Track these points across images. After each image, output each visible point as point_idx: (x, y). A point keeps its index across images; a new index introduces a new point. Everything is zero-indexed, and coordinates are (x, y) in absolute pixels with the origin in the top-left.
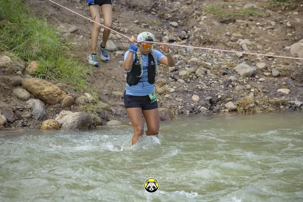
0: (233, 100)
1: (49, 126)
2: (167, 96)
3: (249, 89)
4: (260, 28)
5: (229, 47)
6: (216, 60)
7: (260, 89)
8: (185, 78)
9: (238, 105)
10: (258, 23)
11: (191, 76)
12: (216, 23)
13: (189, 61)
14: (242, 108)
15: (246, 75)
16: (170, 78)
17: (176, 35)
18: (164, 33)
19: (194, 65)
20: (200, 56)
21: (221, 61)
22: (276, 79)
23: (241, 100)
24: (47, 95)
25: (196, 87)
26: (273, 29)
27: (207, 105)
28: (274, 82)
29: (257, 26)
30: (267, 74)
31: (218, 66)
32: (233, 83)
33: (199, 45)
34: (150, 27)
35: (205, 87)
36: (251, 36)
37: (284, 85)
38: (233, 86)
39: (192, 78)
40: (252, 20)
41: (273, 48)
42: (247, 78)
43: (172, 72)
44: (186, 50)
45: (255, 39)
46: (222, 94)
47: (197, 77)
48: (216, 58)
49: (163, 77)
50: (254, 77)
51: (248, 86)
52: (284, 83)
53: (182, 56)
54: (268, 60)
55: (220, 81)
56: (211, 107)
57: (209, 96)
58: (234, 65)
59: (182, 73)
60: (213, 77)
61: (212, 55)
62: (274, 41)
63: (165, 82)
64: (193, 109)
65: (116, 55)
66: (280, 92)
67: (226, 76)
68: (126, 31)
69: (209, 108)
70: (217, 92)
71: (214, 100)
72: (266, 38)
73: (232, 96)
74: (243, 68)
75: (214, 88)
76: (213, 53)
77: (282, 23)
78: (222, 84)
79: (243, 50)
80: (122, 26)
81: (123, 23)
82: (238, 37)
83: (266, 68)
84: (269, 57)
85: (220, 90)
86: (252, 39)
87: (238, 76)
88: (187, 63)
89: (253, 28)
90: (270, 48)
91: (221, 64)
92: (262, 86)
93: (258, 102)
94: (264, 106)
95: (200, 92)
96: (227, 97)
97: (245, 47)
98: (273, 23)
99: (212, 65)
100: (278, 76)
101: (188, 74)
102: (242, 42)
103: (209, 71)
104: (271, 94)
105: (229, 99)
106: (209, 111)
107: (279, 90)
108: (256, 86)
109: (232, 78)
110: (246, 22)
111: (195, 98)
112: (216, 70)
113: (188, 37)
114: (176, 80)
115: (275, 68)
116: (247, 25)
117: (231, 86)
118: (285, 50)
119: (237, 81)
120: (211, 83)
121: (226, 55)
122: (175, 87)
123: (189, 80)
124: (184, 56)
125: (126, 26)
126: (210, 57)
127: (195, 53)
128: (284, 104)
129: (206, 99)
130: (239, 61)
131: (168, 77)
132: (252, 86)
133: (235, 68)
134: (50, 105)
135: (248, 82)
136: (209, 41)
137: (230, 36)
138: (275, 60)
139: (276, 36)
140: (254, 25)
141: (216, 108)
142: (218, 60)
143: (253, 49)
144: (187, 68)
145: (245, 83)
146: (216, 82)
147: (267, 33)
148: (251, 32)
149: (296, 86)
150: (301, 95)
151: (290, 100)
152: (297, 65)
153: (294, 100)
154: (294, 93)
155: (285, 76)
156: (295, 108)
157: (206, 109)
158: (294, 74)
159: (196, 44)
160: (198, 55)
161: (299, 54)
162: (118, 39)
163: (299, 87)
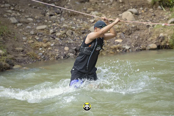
2: (49, 48)
4: (104, 4)
5: (86, 17)
6: (78, 25)
8: (60, 37)
10: (103, 1)
11: (63, 36)
12: (77, 3)
13: (62, 27)
16: (51, 38)
17: (54, 11)
18: (47, 11)
19: (65, 29)
20: (69, 23)
21: (81, 26)
25: (66, 42)
26: (111, 4)
27: (74, 52)
29: (102, 3)
31: (79, 29)
33: (68, 17)
34: (38, 8)
35: (72, 41)
36: (99, 9)
39: (64, 37)
41: (112, 16)
43: (52, 34)
44: (60, 20)
45: (101, 11)
47: (67, 36)
48: (78, 24)
49: (46, 37)
52: (119, 36)
53: (58, 24)
55: (81, 37)
56: (76, 53)
57: (74, 47)
58: (89, 27)
59: (58, 34)
60: (77, 35)
61: (76, 22)
62: (113, 11)
63: (47, 40)
64: (65, 55)
65: (18, 26)
66: (117, 42)
67: (84, 34)
68: (23, 11)
69: (75, 54)
71: (77, 49)
72: (107, 10)
75: (77, 42)
76: (76, 21)
77: (117, 0)
78: (82, 39)
79: (94, 18)
80: (21, 8)
81: (21, 6)
82: (91, 11)
85: (81, 43)
86: (99, 11)
88: (61, 28)
89: (100, 4)
90: (110, 16)
91: (81, 27)
94: (107, 50)
95: (69, 45)
98: (111, 1)
99: (76, 28)
101: (62, 34)
103: (74, 32)
104: (111, 43)
106: (75, 56)
110: (95, 1)
111: (66, 48)
112: (78, 31)
113: (61, 13)
114: (54, 39)
116: (96, 3)
118: (119, 17)
120: (75, 39)
121: (84, 22)
122: (54, 43)
123: (62, 38)
124: (59, 24)
125: (23, 8)
126: (74, 24)
127: (65, 22)
128: (119, 48)
129: (73, 49)
130: (92, 25)
131: (49, 37)
133: (90, 29)
136: (74, 14)
139: (114, 9)
140: (100, 2)
142: (79, 25)
144: (61, 31)
146: (78, 38)
147: (108, 7)
148: (99, 7)
149: (126, 37)
150: (129, 42)
151: (123, 46)
152: (126, 25)
153: (125, 46)
154: (125, 41)
155: (119, 32)
156: (126, 50)
157: (73, 54)
158: (124, 30)
159: (66, 16)
160: (67, 23)
161: (127, 18)
162: (19, 16)
163: (128, 38)
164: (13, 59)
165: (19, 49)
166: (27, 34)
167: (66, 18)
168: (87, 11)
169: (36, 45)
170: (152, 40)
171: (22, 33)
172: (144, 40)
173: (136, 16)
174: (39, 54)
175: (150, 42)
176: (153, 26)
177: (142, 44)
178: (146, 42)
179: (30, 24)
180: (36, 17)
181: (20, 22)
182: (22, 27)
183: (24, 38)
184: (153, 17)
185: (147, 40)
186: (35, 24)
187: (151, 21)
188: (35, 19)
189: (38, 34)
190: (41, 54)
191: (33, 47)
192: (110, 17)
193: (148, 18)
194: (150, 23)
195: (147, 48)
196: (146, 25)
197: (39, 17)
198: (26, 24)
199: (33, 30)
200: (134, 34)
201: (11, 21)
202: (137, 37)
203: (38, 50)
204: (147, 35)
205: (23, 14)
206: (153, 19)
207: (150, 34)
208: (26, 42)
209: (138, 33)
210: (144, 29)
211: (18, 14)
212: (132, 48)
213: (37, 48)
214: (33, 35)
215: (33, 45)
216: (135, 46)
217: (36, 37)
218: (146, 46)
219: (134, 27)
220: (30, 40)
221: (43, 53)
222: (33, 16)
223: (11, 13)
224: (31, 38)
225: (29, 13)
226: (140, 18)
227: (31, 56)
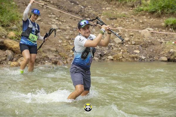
0: (112, 55)
1: (13, 65)
3: (120, 50)
4: (128, 22)
6: (105, 35)
7: (125, 50)
9: (114, 57)
10: (127, 20)
12: (107, 19)
14: (116, 59)
15: (119, 43)
22: (134, 46)
23: (116, 55)
24: (15, 48)
26: (133, 23)
27: (99, 57)
28: (133, 47)
29: (126, 21)
30: (129, 43)
32: (112, 47)
34: (77, 20)
36: (123, 25)
37: (137, 49)
38: (113, 48)
40: (124, 19)
42: (120, 45)
45: (125, 27)
46: (107, 52)
50: (123, 44)
51: (120, 49)
52: (137, 48)
54: (130, 37)
56: (101, 58)
57: (100, 52)
58: (114, 38)
68: (64, 21)
69: (99, 58)
70: (104, 50)
71: (102, 54)
72: (130, 27)
73: (111, 53)
74: (118, 40)
75: (103, 49)
77: (138, 21)
79: (119, 31)
80: (63, 19)
81: (64, 18)
82: (117, 26)
83: (129, 40)
84: (131, 35)
85: (106, 50)
86: (124, 27)
87: (115, 43)
89: (125, 22)
92: (126, 49)
93: (124, 56)
94: (127, 58)
96: (109, 53)
97: (120, 31)
98: (134, 21)
100: (135, 44)
102: (119, 28)
104: (131, 53)
105: (110, 54)
107: (135, 51)
108: (124, 49)
109: (112, 44)
110: (121, 19)
115: (133, 40)
116: (122, 21)
117: (111, 48)
118: (138, 33)
119: (114, 46)
125: (65, 19)
127: (96, 32)
128: (136, 58)
129: (98, 54)
130: (116, 37)
132: (122, 49)
133: (114, 40)
134: (17, 54)
135: (120, 47)
137: (113, 25)
138: (134, 37)
139: (135, 26)
140: (125, 21)
141: (103, 58)
143: (124, 32)
145: (118, 47)
147: (131, 25)
148: (124, 24)
149: (143, 49)
150: (145, 54)
151: (139, 56)
152: (144, 39)
153: (141, 56)
154: (142, 52)
155: (138, 44)
156: (142, 60)
157: (98, 59)
158: (142, 43)
159: (97, 28)
160: (97, 33)
161: (145, 35)
162: (60, 25)
163: (144, 50)
164: (46, 57)
165: (53, 50)
166: (62, 38)
167: (97, 30)
168: (114, 26)
169: (68, 48)
170: (163, 54)
171: (59, 37)
172: (157, 53)
173: (152, 34)
174: (69, 55)
175: (162, 56)
176: (165, 43)
177: (155, 56)
178: (159, 55)
179: (67, 31)
180: (73, 26)
181: (59, 29)
182: (60, 32)
183: (60, 41)
184: (165, 36)
185: (159, 53)
186: (71, 31)
187: (164, 39)
188: (72, 27)
189: (71, 39)
190: (71, 55)
191: (65, 49)
192: (132, 32)
193: (161, 36)
194: (162, 41)
195: (159, 60)
196: (159, 41)
197: (76, 27)
198: (64, 31)
199: (68, 35)
200: (150, 48)
201: (52, 27)
202: (151, 50)
203: (69, 51)
204: (160, 49)
205: (64, 23)
206: (165, 38)
207: (162, 49)
208: (61, 45)
209: (153, 47)
210: (158, 44)
211: (60, 23)
212: (147, 58)
213: (69, 50)
214: (68, 39)
215: (66, 47)
216: (150, 57)
217: (70, 41)
218: (159, 58)
219: (150, 42)
220: (64, 43)
221: (73, 55)
222: (71, 26)
223: (54, 22)
224: (65, 42)
225: (69, 23)
226: (155, 35)
227: (62, 56)
